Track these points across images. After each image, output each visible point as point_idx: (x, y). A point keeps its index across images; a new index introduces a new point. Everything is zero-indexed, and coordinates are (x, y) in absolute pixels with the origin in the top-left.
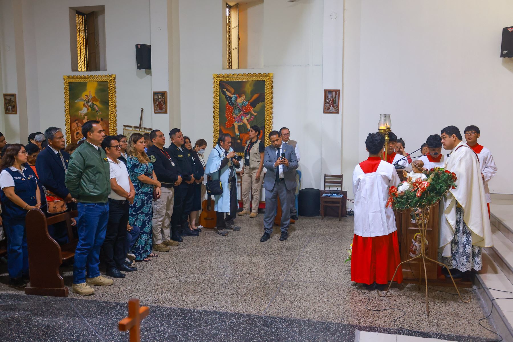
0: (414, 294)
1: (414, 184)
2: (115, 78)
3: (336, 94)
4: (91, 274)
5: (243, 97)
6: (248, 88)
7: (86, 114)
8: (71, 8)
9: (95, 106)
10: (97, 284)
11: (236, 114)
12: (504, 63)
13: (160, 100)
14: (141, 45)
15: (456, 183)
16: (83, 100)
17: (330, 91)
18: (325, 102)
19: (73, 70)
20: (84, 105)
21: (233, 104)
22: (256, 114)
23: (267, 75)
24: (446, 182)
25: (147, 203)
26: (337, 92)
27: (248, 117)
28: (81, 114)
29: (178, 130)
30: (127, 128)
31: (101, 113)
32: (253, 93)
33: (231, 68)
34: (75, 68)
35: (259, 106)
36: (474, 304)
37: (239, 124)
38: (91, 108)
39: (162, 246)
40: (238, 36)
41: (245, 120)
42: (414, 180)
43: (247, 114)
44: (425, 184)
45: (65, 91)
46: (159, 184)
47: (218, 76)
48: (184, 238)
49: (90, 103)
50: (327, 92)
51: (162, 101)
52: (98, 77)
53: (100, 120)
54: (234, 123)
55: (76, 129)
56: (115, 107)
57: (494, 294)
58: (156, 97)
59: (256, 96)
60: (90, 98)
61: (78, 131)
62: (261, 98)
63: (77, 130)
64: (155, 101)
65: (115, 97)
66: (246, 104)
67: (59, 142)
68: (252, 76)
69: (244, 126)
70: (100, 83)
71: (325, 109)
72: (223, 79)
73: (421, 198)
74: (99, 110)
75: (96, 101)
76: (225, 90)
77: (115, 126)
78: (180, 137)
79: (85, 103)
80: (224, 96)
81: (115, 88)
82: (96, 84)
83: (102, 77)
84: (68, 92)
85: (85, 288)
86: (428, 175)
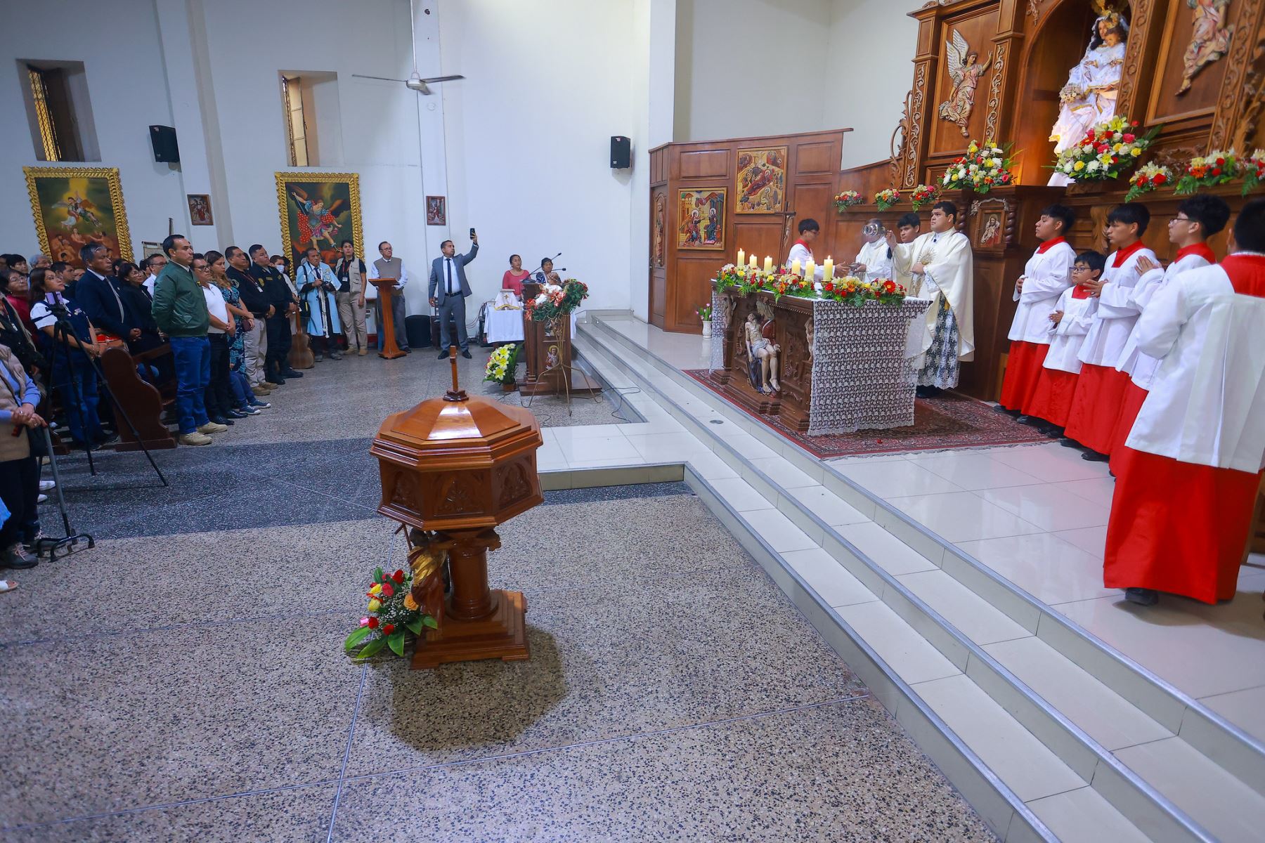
0: (553, 402)
1: (551, 296)
2: (118, 174)
3: (440, 202)
4: (200, 422)
5: (321, 204)
6: (327, 193)
7: (74, 227)
8: (19, 61)
9: (89, 214)
10: (207, 433)
11: (313, 226)
12: (614, 173)
13: (199, 207)
14: (159, 127)
15: (588, 292)
16: (65, 205)
17: (434, 198)
18: (428, 212)
19: (39, 159)
20: (69, 212)
21: (307, 213)
22: (340, 226)
23: (351, 176)
24: (579, 292)
25: (238, 337)
26: (442, 199)
27: (331, 229)
28: (65, 226)
29: (259, 247)
30: (148, 246)
31: (100, 224)
32: (334, 198)
33: (296, 166)
34: (41, 156)
35: (343, 215)
36: (605, 403)
37: (319, 239)
38: (83, 217)
39: (260, 389)
40: (304, 123)
41: (326, 234)
42: (550, 292)
43: (328, 226)
44: (562, 295)
45: (29, 191)
46: (250, 315)
47: (283, 175)
48: (286, 380)
49: (79, 210)
50: (430, 199)
51: (203, 207)
52: (87, 170)
53: (101, 234)
54: (312, 238)
55: (60, 247)
56: (125, 215)
57: (622, 392)
58: (193, 202)
59: (338, 202)
60: (78, 202)
61: (65, 251)
62: (346, 205)
63: (62, 250)
64: (192, 208)
65: (123, 202)
66: (327, 213)
67: (102, 263)
68: (330, 176)
69: (326, 240)
70: (93, 181)
71: (428, 219)
72: (290, 180)
73: (559, 308)
74: (98, 221)
75: (90, 206)
76: (295, 194)
77: (128, 243)
78: (262, 254)
79: (71, 209)
80: (293, 202)
81: (120, 188)
82: (85, 182)
83: (95, 170)
84: (36, 191)
85: (197, 436)
86: (562, 287)
